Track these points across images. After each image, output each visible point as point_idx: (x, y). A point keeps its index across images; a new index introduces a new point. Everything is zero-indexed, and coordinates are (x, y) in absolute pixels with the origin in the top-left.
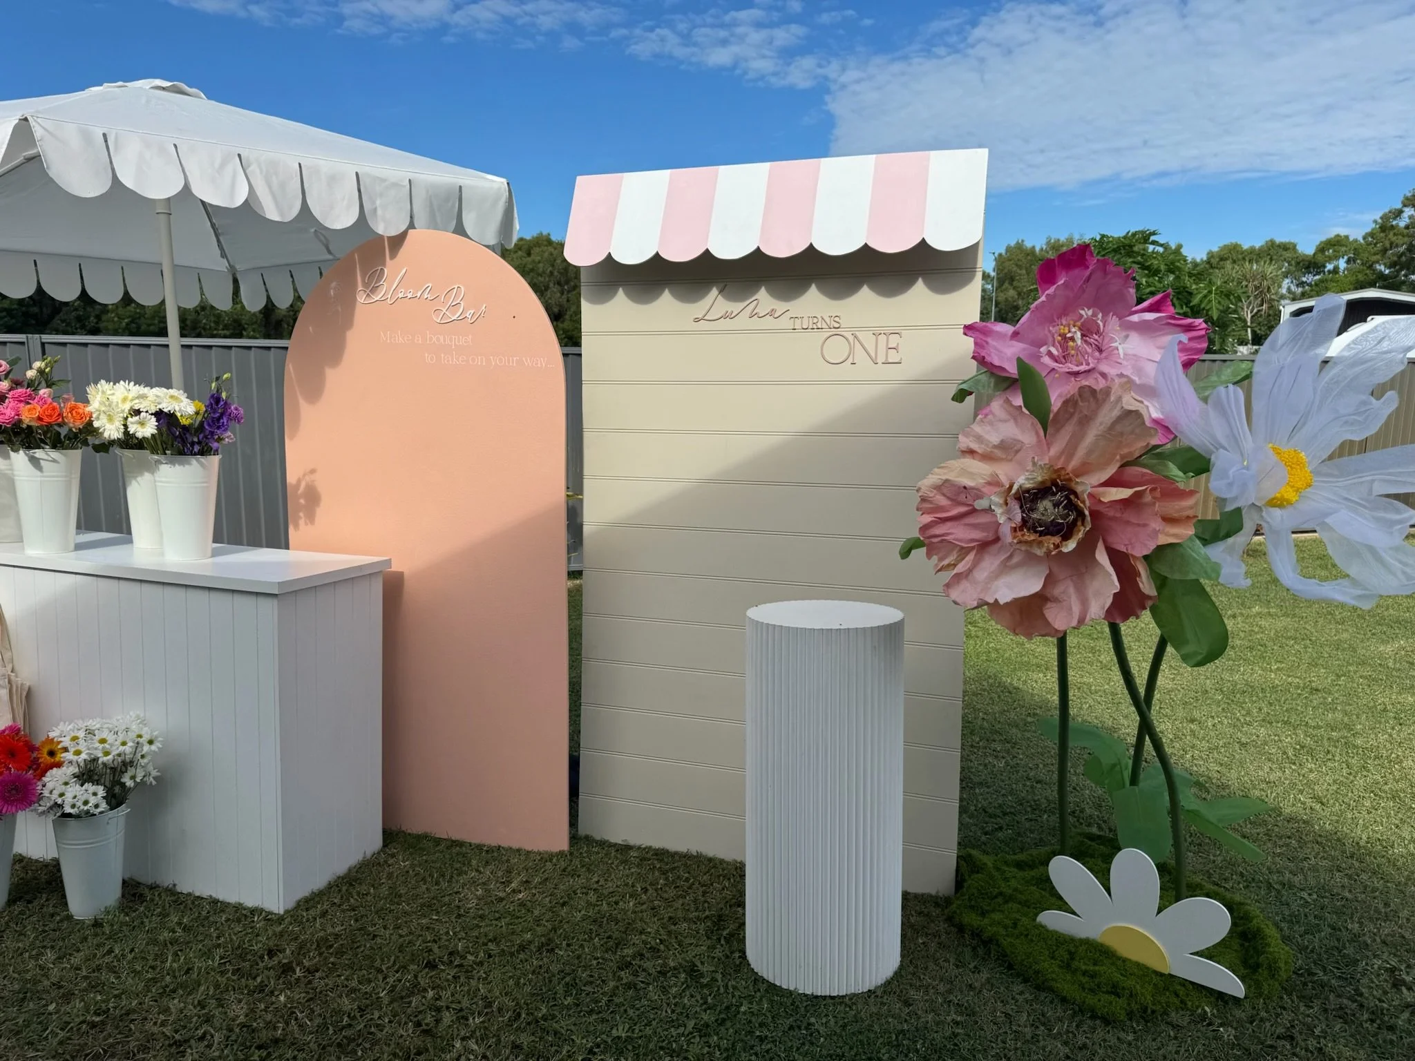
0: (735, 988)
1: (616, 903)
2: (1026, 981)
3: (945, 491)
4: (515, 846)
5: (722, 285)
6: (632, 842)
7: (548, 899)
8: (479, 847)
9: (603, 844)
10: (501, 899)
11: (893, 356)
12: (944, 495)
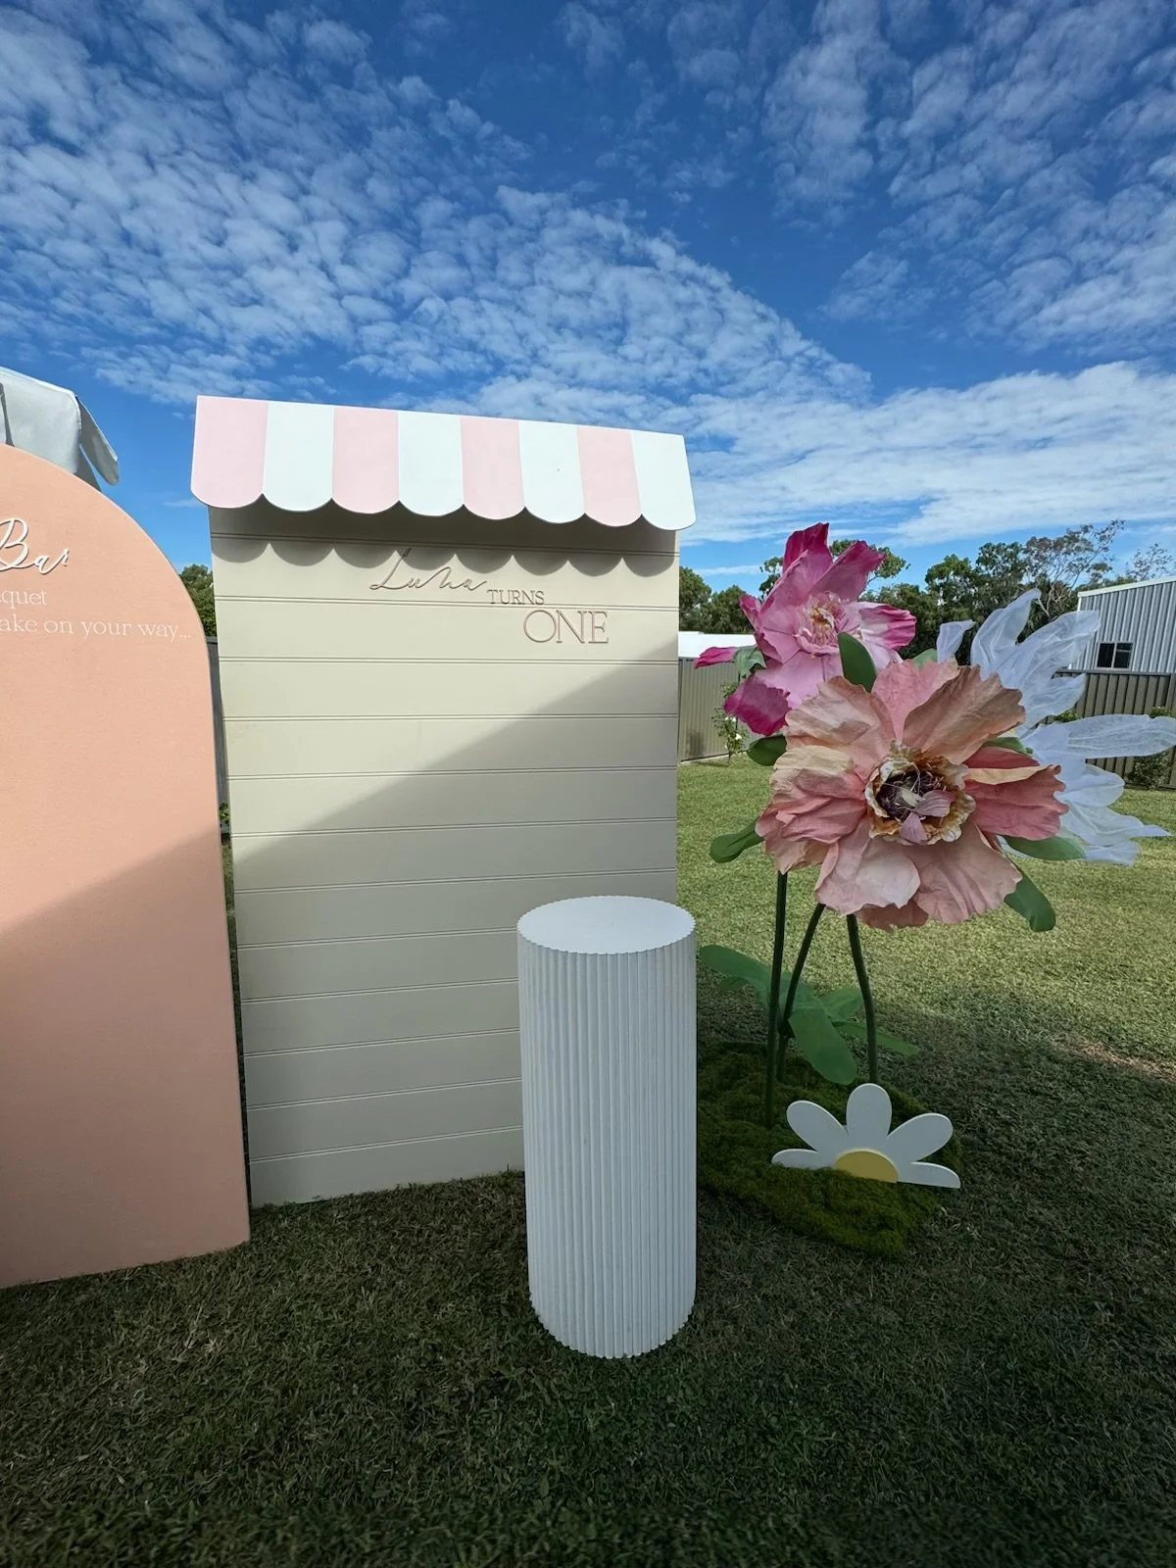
0: (560, 1387)
1: (352, 1306)
2: (799, 1233)
3: (801, 783)
4: (169, 1256)
5: (405, 549)
6: (326, 1197)
7: (254, 1339)
8: (115, 1277)
9: (289, 1210)
10: (184, 1366)
11: (599, 636)
12: (799, 787)
